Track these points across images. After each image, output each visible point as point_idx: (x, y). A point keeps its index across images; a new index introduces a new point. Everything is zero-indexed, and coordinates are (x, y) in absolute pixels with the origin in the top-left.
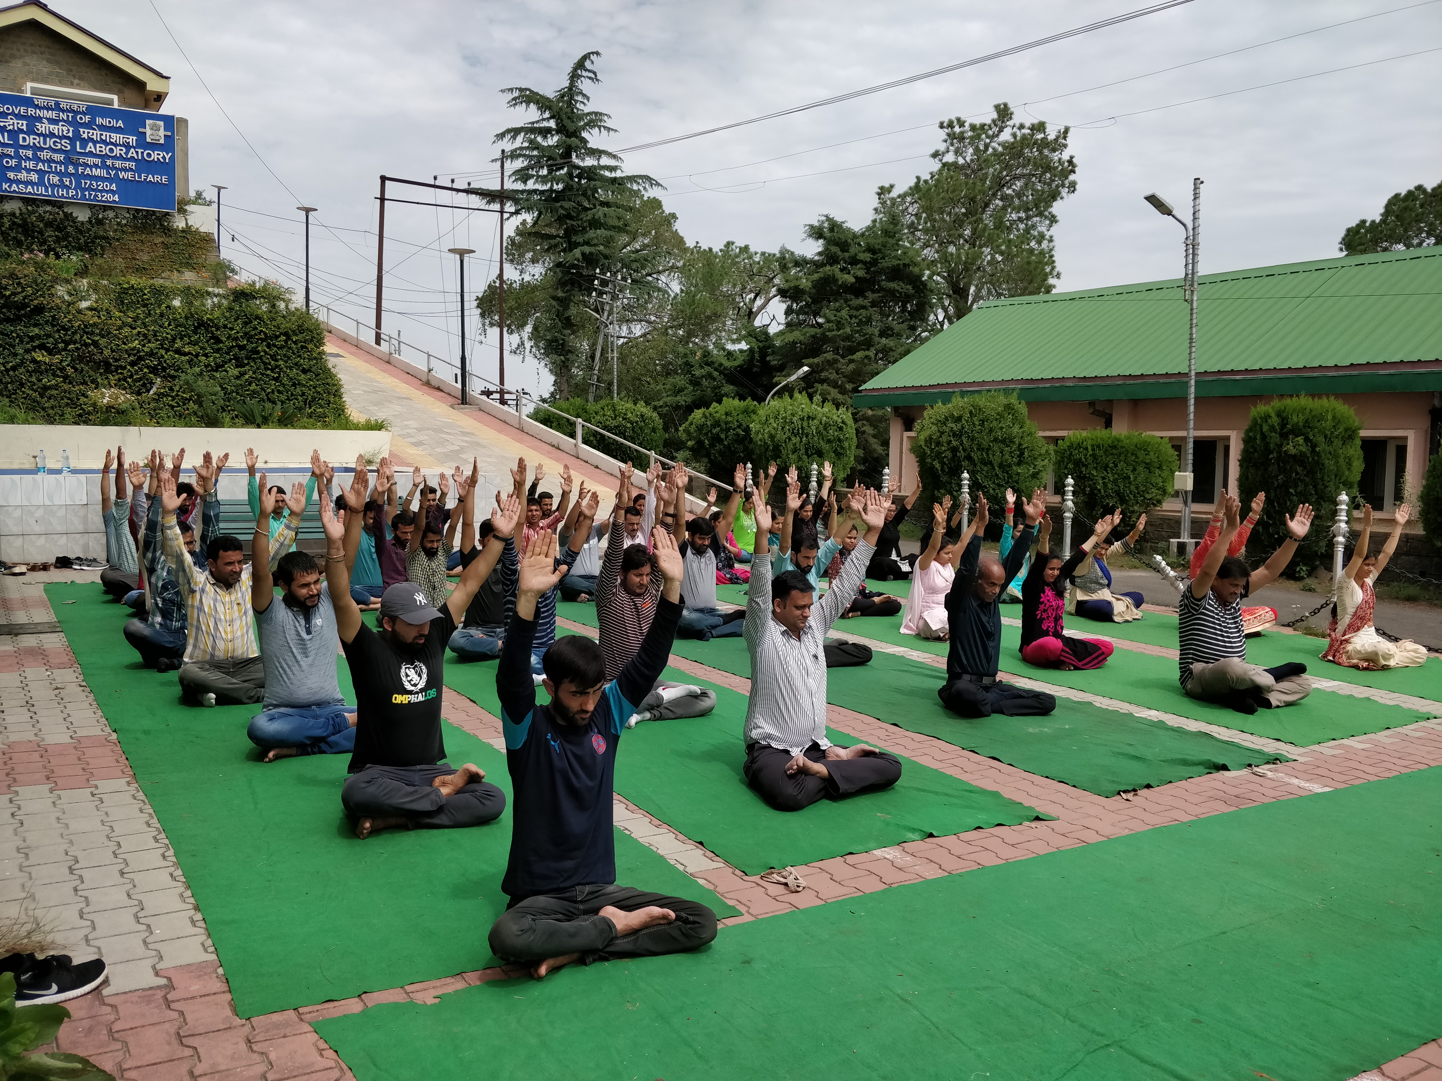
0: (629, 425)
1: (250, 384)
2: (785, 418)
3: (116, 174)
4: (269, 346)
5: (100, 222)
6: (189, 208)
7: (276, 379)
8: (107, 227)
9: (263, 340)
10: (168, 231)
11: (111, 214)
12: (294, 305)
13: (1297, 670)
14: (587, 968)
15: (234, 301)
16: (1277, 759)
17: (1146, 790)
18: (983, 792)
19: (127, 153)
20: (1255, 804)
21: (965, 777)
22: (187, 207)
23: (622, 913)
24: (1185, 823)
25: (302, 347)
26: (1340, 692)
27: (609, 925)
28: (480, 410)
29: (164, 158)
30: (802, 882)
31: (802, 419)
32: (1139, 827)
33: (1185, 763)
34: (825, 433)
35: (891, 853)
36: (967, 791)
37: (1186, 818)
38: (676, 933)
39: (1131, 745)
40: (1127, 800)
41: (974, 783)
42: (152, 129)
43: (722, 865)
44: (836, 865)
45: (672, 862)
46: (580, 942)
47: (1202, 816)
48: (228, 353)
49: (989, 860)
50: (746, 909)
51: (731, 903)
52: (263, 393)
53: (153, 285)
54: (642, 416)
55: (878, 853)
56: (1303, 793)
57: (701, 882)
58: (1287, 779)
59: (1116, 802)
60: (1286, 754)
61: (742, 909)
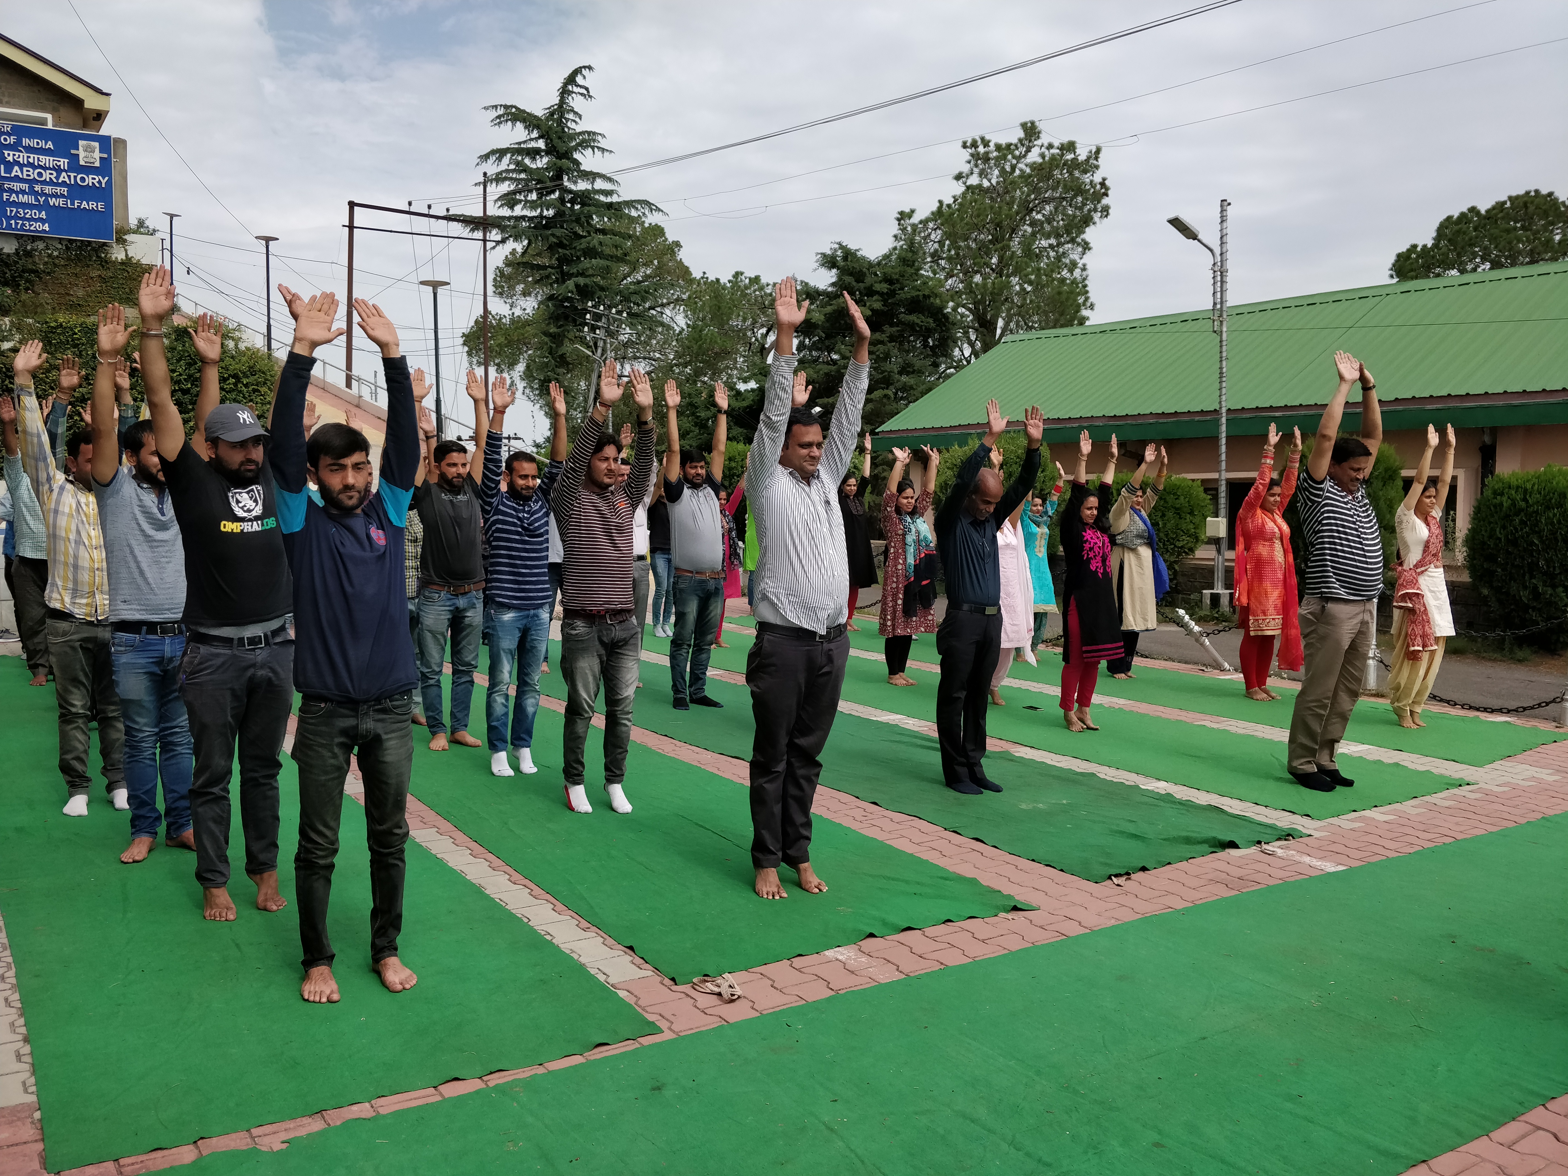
3: (46, 201)
5: (28, 254)
6: (129, 237)
8: (37, 260)
10: (105, 263)
11: (41, 245)
12: (245, 344)
16: (1289, 835)
17: (1141, 874)
18: (960, 879)
19: (57, 178)
20: (1259, 887)
21: (942, 862)
22: (126, 237)
24: (1179, 911)
25: (254, 391)
26: (1367, 757)
29: (100, 182)
30: (738, 991)
32: (1127, 916)
33: (1188, 841)
35: (844, 953)
36: (942, 878)
37: (1180, 905)
39: (1131, 821)
40: (1118, 885)
41: (950, 869)
42: (85, 151)
43: (650, 973)
44: (780, 970)
45: (593, 972)
47: (1199, 902)
49: (954, 959)
50: (668, 1024)
51: (651, 1018)
53: (84, 322)
55: (830, 953)
56: (1314, 873)
57: (622, 994)
58: (1297, 858)
59: (1106, 888)
60: (1300, 828)
61: (663, 1024)
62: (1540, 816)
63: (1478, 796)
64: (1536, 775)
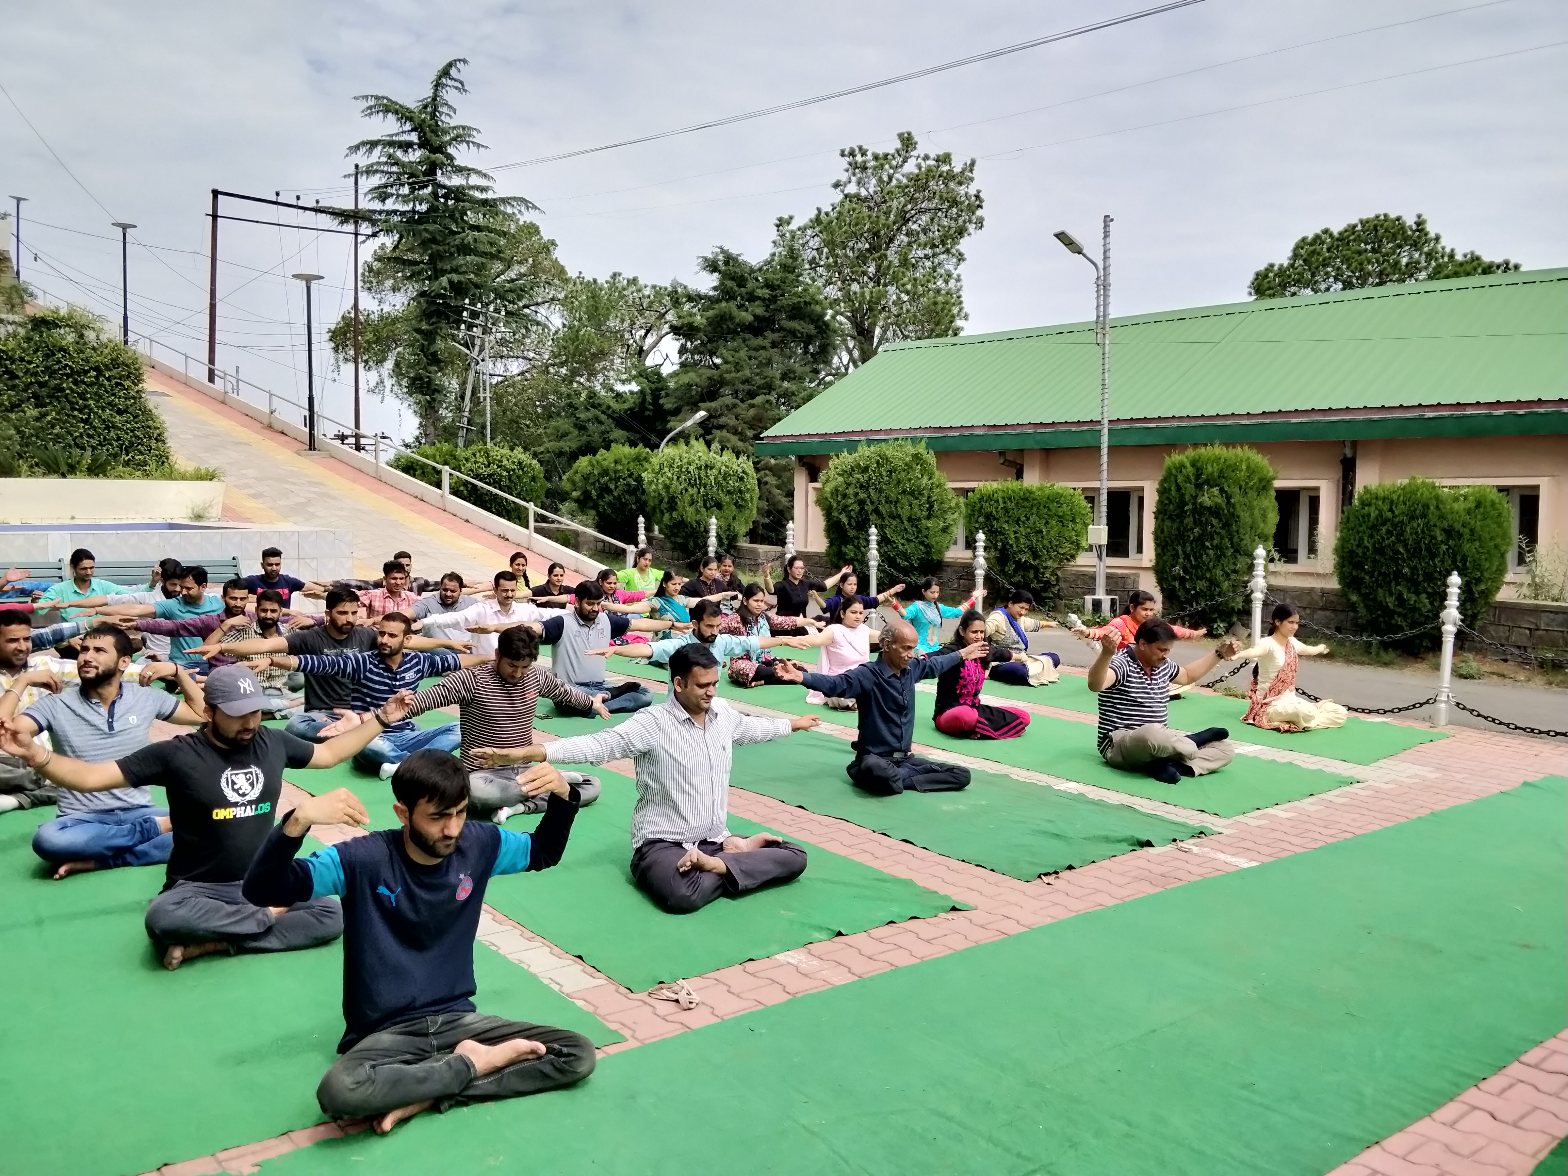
0: (505, 473)
1: (53, 427)
2: (680, 467)
4: (75, 383)
7: (85, 421)
9: (67, 375)
12: (107, 336)
13: (1219, 735)
14: (442, 1116)
15: (33, 330)
16: (1201, 833)
17: (1068, 872)
18: (896, 880)
20: (1181, 883)
21: (876, 864)
23: (482, 1048)
24: (1109, 908)
25: (117, 384)
26: (1262, 757)
27: (467, 1064)
28: (331, 456)
30: (696, 998)
31: (699, 468)
32: (1062, 914)
33: (1107, 840)
34: (724, 483)
35: (795, 957)
36: (879, 880)
37: (1111, 902)
38: (548, 1069)
39: (1051, 821)
40: (1049, 884)
41: (885, 871)
43: (603, 982)
44: (734, 975)
45: (546, 982)
46: (432, 1088)
47: (1127, 900)
48: (25, 391)
49: (902, 960)
50: (631, 1032)
51: (613, 1026)
52: (69, 437)
54: (520, 463)
55: (781, 957)
56: (1231, 869)
57: (579, 1003)
58: (1213, 854)
59: (1037, 887)
60: (1210, 826)
61: (627, 1033)
62: (1428, 812)
63: (1369, 793)
64: (1419, 773)
